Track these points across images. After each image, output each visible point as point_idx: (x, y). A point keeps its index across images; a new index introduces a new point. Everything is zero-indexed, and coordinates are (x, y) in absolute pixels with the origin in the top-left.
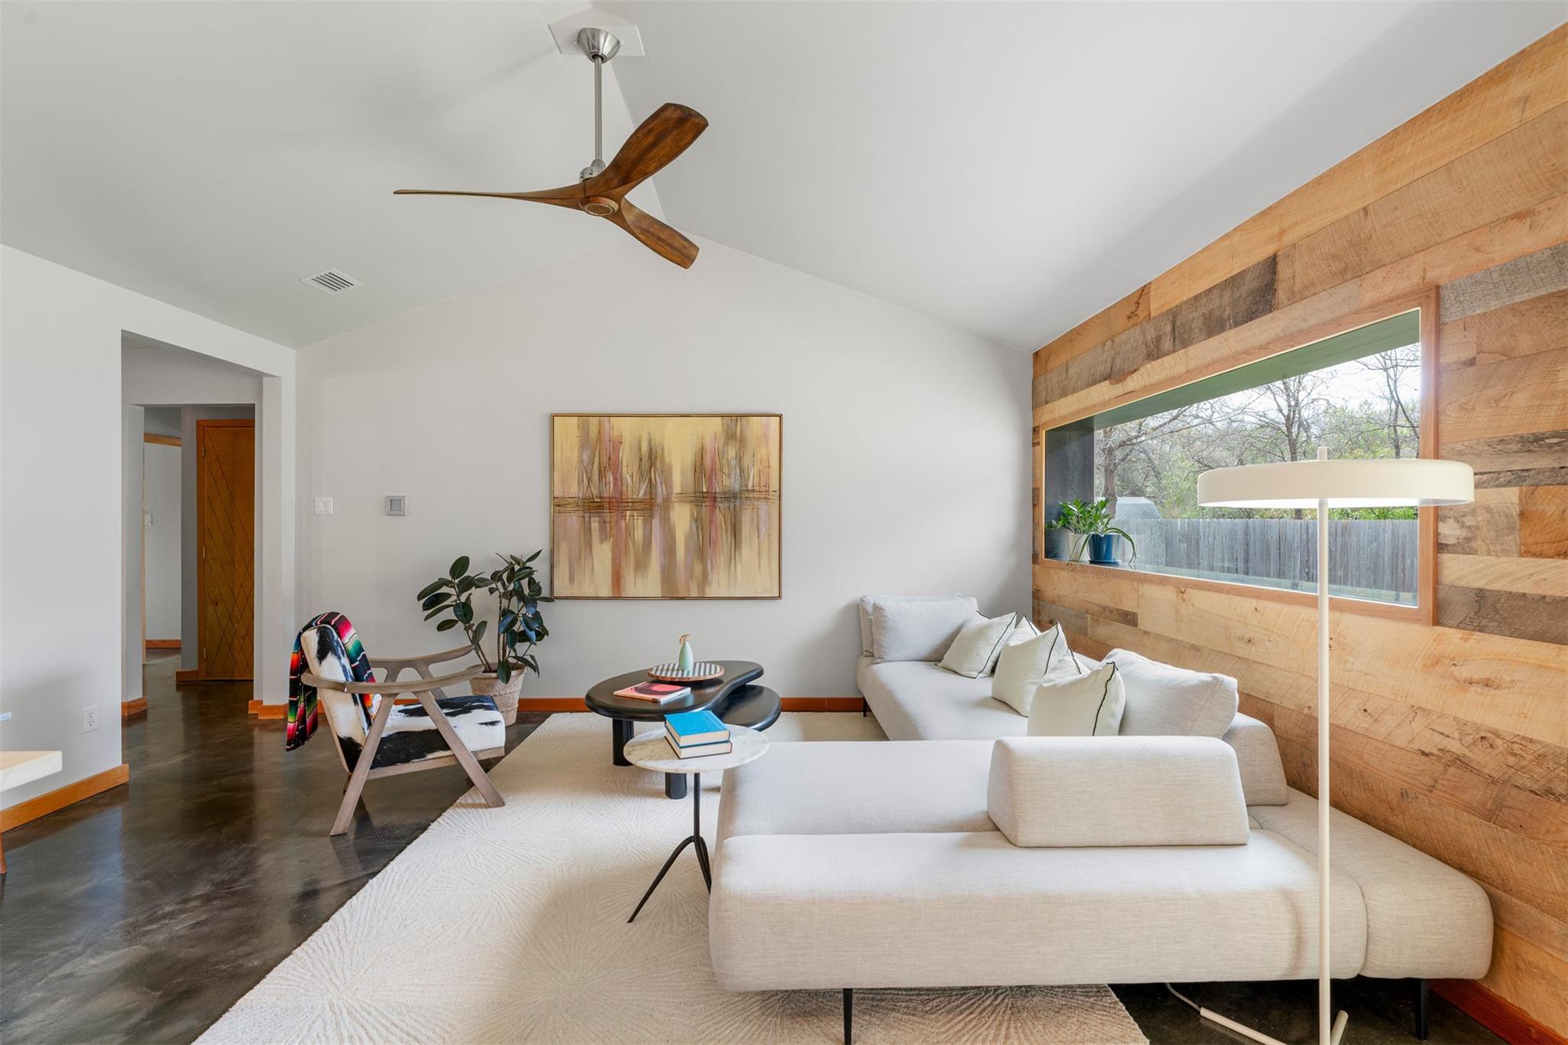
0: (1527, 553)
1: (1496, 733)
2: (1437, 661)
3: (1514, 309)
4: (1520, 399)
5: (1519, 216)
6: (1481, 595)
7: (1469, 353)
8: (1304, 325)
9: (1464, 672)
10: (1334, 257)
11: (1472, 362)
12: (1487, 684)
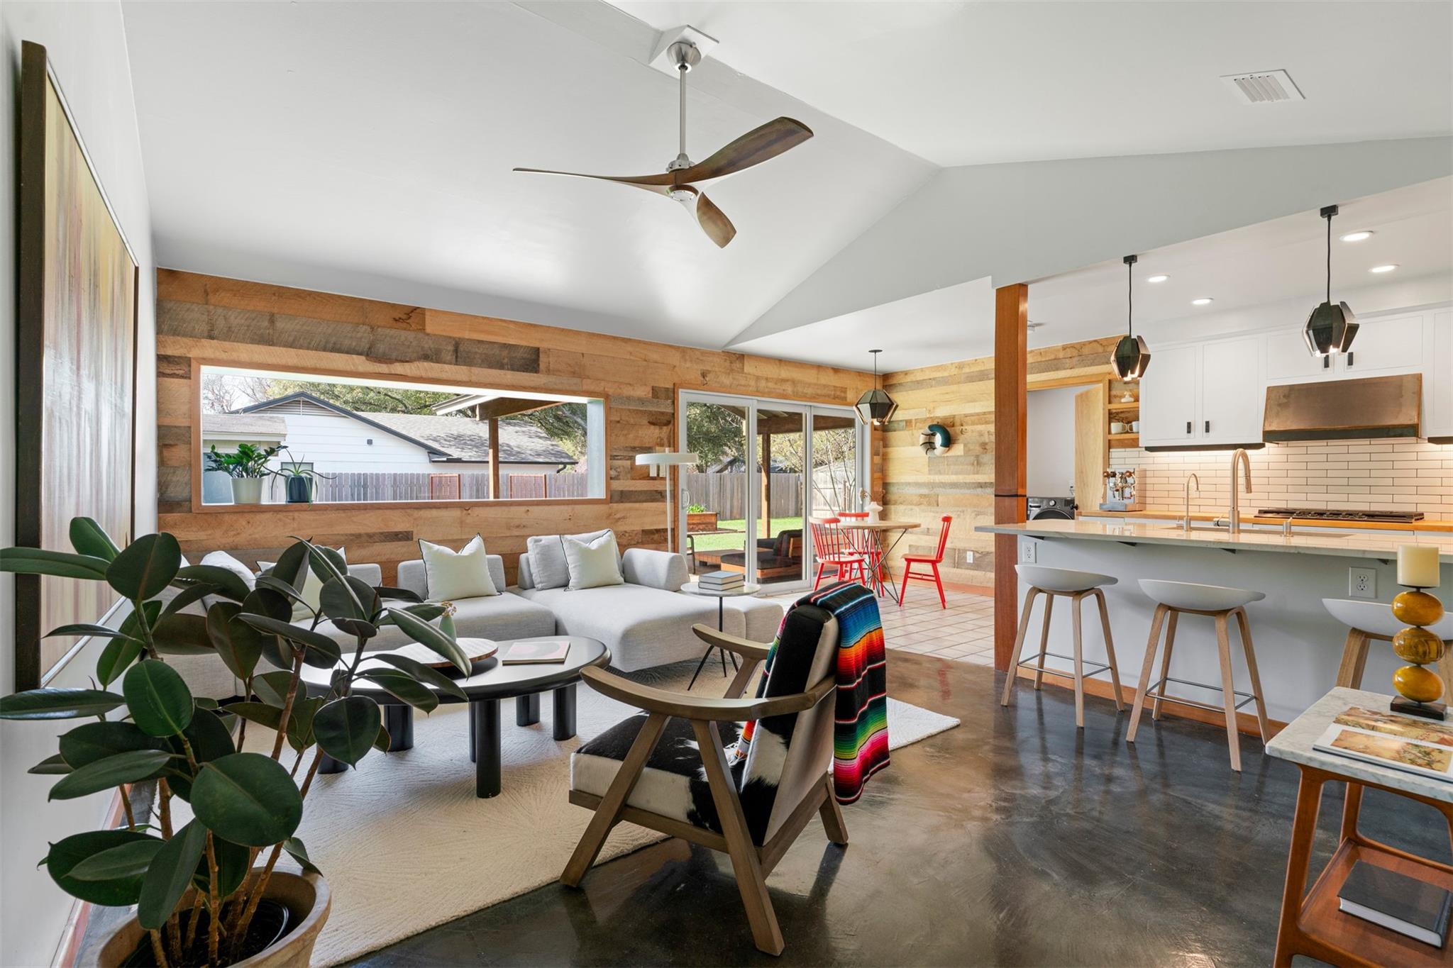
0: (633, 479)
1: (626, 532)
2: (610, 515)
3: (629, 410)
4: (631, 436)
5: (630, 384)
6: (622, 492)
7: (618, 419)
8: (556, 387)
9: (618, 516)
10: (570, 365)
11: (618, 422)
12: (624, 518)
